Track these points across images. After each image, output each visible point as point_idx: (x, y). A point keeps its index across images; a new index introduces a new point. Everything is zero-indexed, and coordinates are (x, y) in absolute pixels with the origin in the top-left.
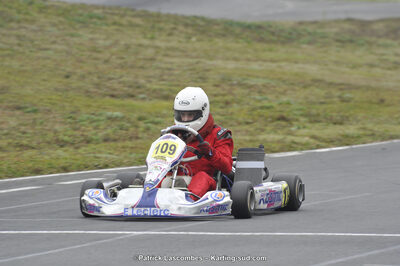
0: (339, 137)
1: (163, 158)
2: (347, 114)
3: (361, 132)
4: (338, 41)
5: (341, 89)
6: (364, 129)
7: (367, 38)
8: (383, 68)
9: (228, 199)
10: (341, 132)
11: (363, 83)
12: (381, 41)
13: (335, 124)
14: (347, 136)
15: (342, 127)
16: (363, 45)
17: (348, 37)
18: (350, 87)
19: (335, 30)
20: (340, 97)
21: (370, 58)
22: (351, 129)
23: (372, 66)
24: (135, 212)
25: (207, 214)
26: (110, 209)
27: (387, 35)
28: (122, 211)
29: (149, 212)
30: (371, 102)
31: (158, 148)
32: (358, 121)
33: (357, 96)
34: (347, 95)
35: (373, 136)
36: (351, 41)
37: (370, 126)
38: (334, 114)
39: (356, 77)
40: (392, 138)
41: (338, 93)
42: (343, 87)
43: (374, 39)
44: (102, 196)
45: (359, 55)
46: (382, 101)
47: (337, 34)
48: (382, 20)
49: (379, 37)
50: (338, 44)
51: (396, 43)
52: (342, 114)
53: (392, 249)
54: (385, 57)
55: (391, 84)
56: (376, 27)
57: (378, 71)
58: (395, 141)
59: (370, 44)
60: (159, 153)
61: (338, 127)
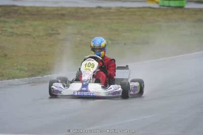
1: (89, 70)
8: (4, 35)
9: (120, 89)
24: (79, 94)
25: (111, 95)
27: (4, 16)
28: (73, 93)
29: (85, 94)
31: (86, 64)
44: (62, 86)
46: (6, 55)
51: (10, 20)
54: (4, 29)
60: (87, 67)
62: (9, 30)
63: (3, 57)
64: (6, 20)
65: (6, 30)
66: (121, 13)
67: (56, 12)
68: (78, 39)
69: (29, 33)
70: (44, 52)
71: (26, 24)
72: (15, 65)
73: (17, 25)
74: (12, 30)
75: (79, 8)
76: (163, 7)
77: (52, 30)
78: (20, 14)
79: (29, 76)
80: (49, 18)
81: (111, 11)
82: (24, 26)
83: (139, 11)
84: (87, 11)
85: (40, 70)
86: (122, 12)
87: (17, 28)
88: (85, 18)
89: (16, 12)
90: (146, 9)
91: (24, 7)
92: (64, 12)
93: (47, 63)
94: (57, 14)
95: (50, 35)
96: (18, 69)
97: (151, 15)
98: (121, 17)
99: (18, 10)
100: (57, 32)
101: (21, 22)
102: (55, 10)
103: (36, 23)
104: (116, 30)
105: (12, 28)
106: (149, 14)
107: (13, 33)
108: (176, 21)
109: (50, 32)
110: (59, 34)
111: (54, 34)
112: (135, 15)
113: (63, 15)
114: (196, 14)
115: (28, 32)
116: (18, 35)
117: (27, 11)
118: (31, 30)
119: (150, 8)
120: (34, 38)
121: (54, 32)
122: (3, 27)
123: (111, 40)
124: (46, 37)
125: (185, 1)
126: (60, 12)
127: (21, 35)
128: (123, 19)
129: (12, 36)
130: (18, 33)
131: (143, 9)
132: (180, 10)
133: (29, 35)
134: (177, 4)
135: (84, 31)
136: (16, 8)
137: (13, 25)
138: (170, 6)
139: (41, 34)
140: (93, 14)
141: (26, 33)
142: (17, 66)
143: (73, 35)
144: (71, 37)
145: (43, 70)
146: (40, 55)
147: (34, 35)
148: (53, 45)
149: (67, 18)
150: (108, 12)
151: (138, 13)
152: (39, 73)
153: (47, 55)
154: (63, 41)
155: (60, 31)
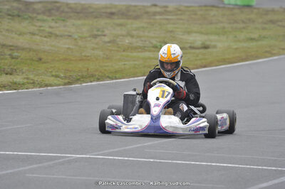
0: (10, 84)
2: (15, 68)
3: (25, 81)
4: (9, 15)
5: (11, 49)
6: (28, 79)
7: (30, 15)
8: (41, 36)
10: (11, 80)
11: (27, 46)
12: (40, 17)
13: (7, 74)
14: (15, 83)
15: (11, 76)
16: (27, 19)
17: (16, 12)
18: (17, 48)
19: (7, 7)
20: (10, 55)
21: (32, 29)
22: (18, 79)
23: (33, 34)
27: (44, 13)
30: (32, 60)
32: (23, 73)
33: (23, 55)
34: (15, 54)
35: (34, 84)
36: (19, 16)
37: (31, 76)
38: (6, 67)
39: (22, 41)
40: (47, 86)
41: (9, 53)
42: (12, 48)
43: (35, 15)
45: (24, 26)
46: (40, 59)
47: (8, 10)
48: (40, 2)
49: (38, 14)
50: (10, 17)
51: (49, 19)
52: (12, 67)
53: (46, 164)
54: (42, 28)
55: (47, 48)
56: (36, 6)
57: (37, 38)
58: (49, 88)
59: (32, 18)
61: (8, 76)
62: (48, 30)
63: (37, 61)
64: (45, 18)
65: (43, 30)
66: (179, 12)
67: (103, 11)
68: (127, 41)
69: (70, 34)
70: (85, 56)
71: (68, 24)
72: (50, 70)
73: (57, 25)
74: (50, 30)
75: (131, 6)
76: (228, 6)
77: (98, 31)
78: (63, 12)
79: (65, 84)
80: (96, 17)
81: (168, 9)
82: (65, 26)
84: (140, 9)
85: (79, 77)
86: (180, 10)
87: (57, 27)
88: (136, 18)
89: (58, 9)
90: (209, 8)
91: (67, 4)
92: (113, 10)
93: (88, 69)
94: (106, 13)
95: (95, 36)
96: (53, 76)
97: (214, 15)
98: (178, 17)
100: (104, 34)
101: (64, 20)
103: (79, 22)
104: (171, 32)
105: (51, 27)
106: (212, 13)
107: (51, 33)
108: (243, 22)
109: (96, 33)
110: (105, 35)
111: (99, 36)
112: (196, 14)
113: (112, 14)
114: (266, 14)
115: (69, 32)
116: (57, 36)
117: (71, 8)
118: (73, 30)
120: (76, 39)
121: (100, 33)
122: (41, 27)
124: (89, 39)
126: (109, 11)
127: (61, 36)
128: (181, 19)
129: (50, 36)
130: (58, 33)
131: (204, 8)
132: (248, 10)
133: (70, 36)
135: (134, 33)
136: (58, 5)
138: (236, 5)
139: (85, 35)
140: (147, 13)
141: (66, 33)
142: (52, 72)
143: (121, 37)
144: (118, 40)
145: (83, 77)
146: (80, 60)
147: (76, 37)
148: (97, 49)
149: (116, 17)
150: (165, 11)
151: (199, 13)
152: (77, 81)
153: (89, 60)
154: (109, 45)
155: (107, 32)
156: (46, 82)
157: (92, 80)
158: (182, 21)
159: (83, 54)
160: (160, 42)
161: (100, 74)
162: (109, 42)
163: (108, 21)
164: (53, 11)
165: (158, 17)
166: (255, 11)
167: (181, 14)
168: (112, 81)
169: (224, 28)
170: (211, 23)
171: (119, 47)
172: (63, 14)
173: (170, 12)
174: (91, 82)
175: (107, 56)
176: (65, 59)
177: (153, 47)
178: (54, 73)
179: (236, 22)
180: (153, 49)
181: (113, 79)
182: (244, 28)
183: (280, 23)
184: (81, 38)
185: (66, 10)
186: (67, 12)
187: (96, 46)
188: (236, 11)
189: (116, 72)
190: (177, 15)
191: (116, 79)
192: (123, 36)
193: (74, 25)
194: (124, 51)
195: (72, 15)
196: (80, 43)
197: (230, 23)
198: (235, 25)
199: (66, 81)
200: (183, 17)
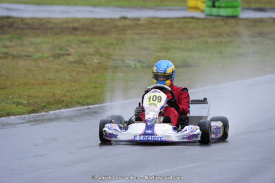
26: (123, 136)
40: (8, 115)
51: (4, 37)
62: (3, 50)
66: (154, 26)
67: (65, 25)
68: (96, 61)
69: (29, 54)
70: (49, 79)
71: (25, 42)
72: (11, 97)
73: (13, 44)
74: (6, 50)
75: (96, 19)
76: (210, 17)
77: (61, 49)
78: (17, 28)
79: (29, 113)
80: (56, 34)
81: (140, 22)
82: (22, 45)
83: (178, 23)
84: (107, 23)
85: (44, 104)
86: (154, 23)
87: (13, 47)
88: (104, 33)
89: (11, 25)
90: (187, 20)
91: (22, 19)
92: (76, 25)
93: (54, 94)
94: (67, 28)
95: (58, 56)
96: (14, 103)
97: (194, 28)
98: (153, 31)
99: (14, 23)
100: (67, 52)
101: (19, 39)
102: (64, 23)
103: (38, 40)
104: (146, 49)
105: (5, 47)
106: (191, 26)
107: (7, 53)
108: (228, 35)
109: (58, 52)
110: (69, 55)
111: (63, 55)
112: (172, 27)
113: (75, 29)
114: (255, 26)
115: (28, 52)
116: (14, 57)
117: (27, 24)
118: (31, 49)
119: (193, 18)
120: (36, 60)
121: (63, 52)
123: (140, 61)
124: (51, 59)
125: (239, 9)
126: (71, 25)
127: (18, 56)
128: (155, 34)
129: (6, 58)
130: (14, 53)
131: (182, 20)
132: (233, 21)
133: (28, 56)
134: (229, 12)
135: (103, 51)
136: (11, 20)
137: (8, 43)
138: (219, 16)
139: (46, 55)
140: (116, 27)
141: (25, 53)
142: (13, 98)
143: (88, 56)
144: (85, 59)
145: (49, 104)
146: (44, 84)
147: (36, 57)
148: (61, 70)
149: (80, 33)
150: (136, 24)
151: (176, 25)
152: (43, 108)
153: (53, 84)
154: (75, 65)
155: (71, 51)
156: (8, 111)
157: (60, 106)
158: (157, 36)
159: (47, 77)
160: (134, 61)
161: (69, 100)
162: (75, 62)
163: (71, 38)
164: (6, 28)
165: (129, 32)
166: (241, 22)
167: (156, 28)
168: (83, 108)
169: (207, 42)
170: (191, 38)
171: (87, 68)
172: (18, 31)
173: (142, 25)
174: (59, 109)
175: (74, 78)
176: (26, 84)
177: (126, 67)
178: (15, 100)
179: (219, 35)
180: (126, 69)
181: (84, 105)
182: (229, 42)
183: (270, 36)
184: (42, 58)
185: (21, 26)
186: (22, 29)
187: (60, 68)
188: (219, 22)
189: (86, 97)
190: (150, 29)
191: (88, 104)
192: (90, 54)
193: (32, 43)
194: (93, 72)
195: (29, 31)
196: (41, 64)
197: (213, 37)
198: (219, 40)
199: (30, 109)
200: (158, 31)
